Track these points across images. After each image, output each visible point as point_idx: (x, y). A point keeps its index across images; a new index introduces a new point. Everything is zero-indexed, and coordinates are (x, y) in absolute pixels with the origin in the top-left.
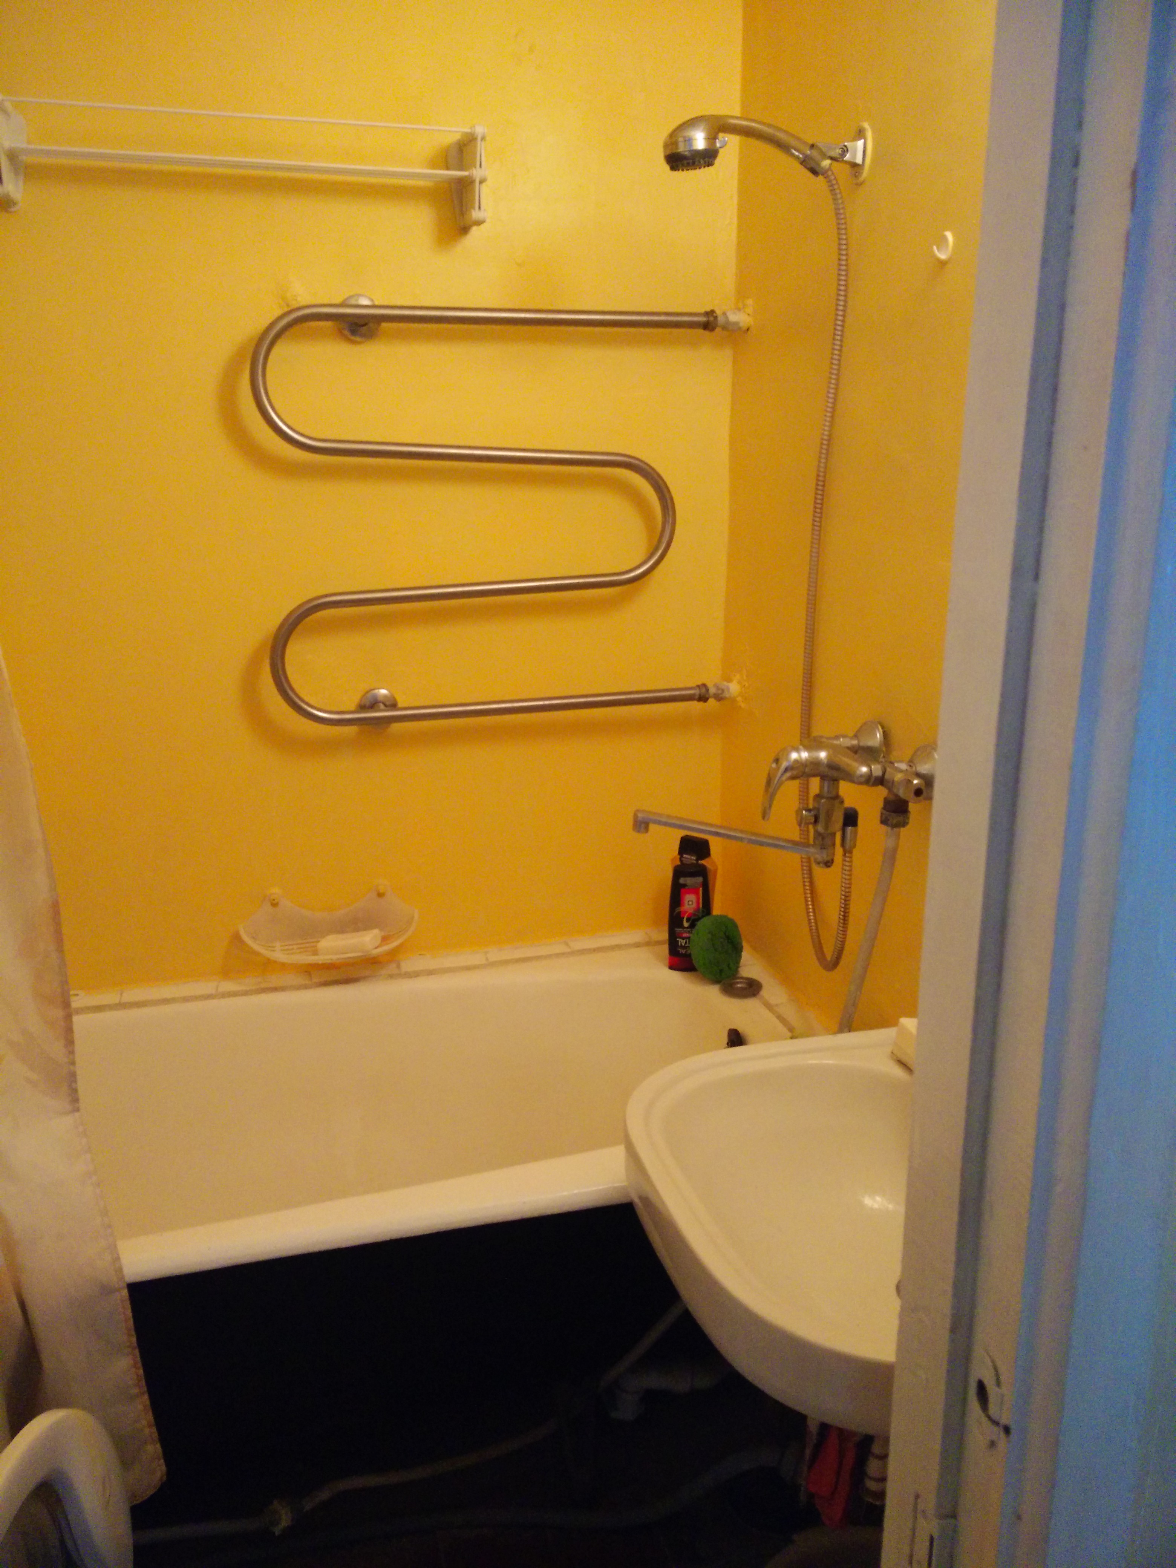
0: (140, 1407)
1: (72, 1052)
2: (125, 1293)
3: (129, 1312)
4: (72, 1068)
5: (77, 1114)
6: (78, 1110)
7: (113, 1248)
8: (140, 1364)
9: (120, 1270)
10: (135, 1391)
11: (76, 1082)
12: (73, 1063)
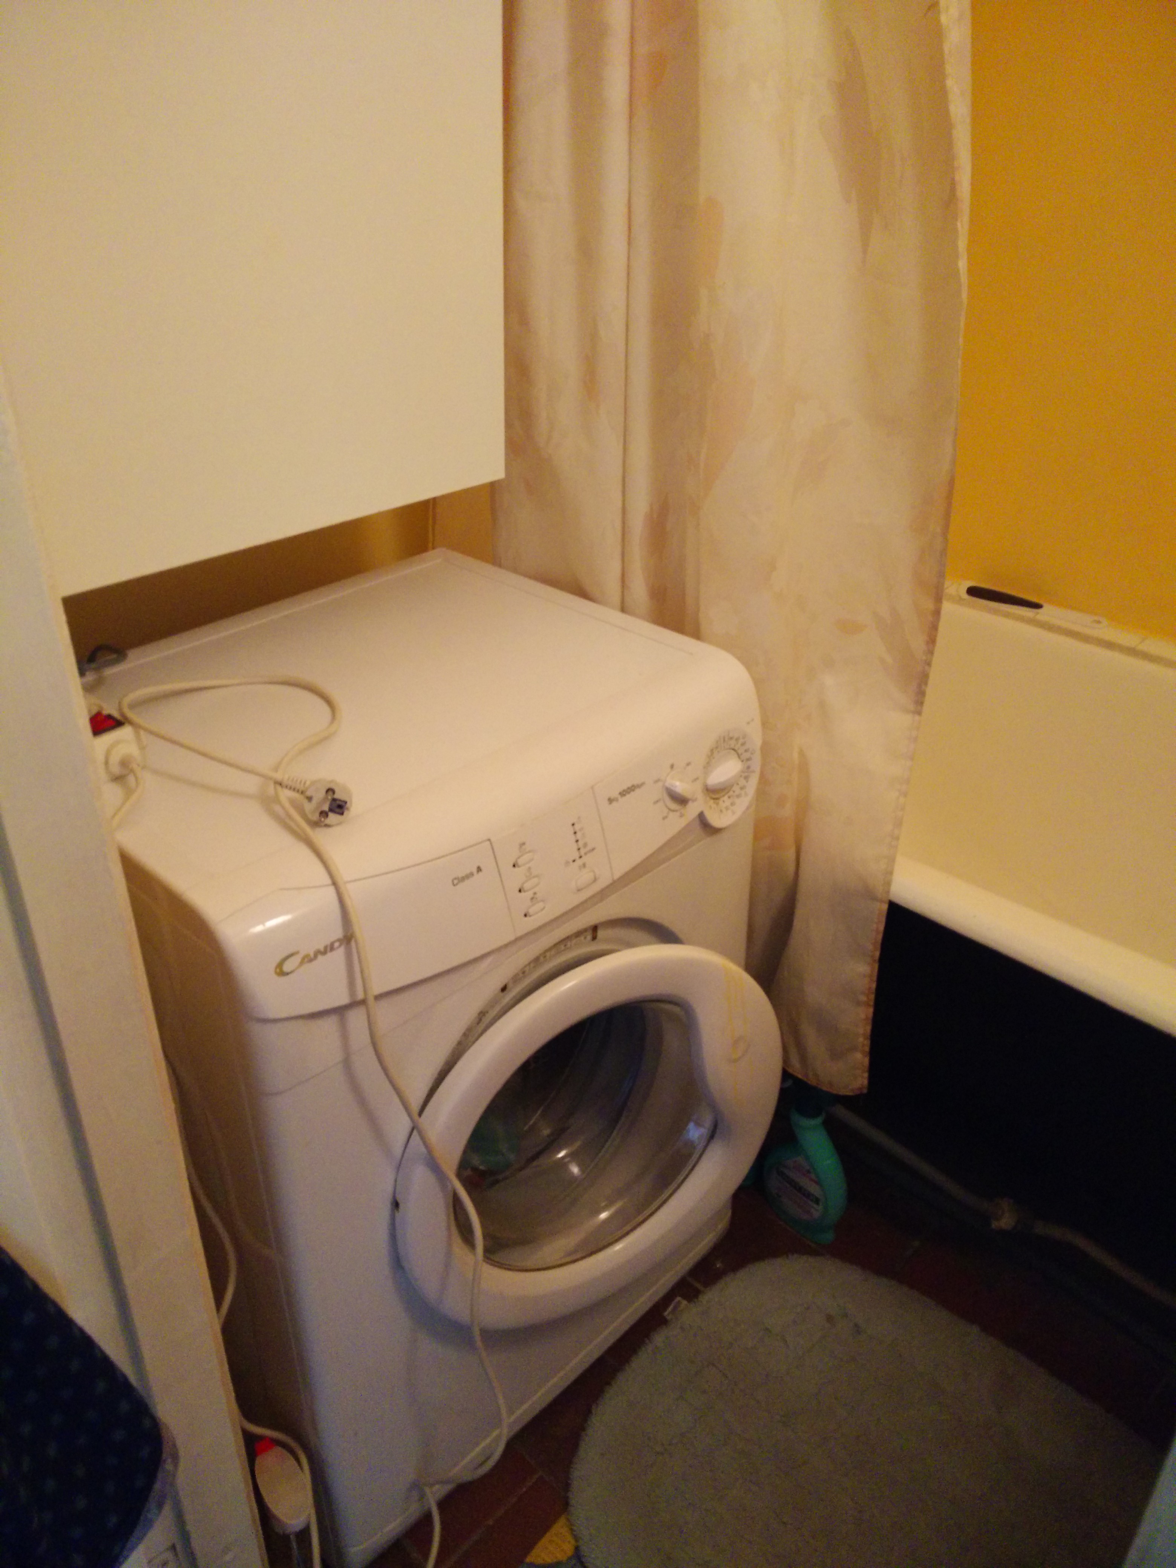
0: (863, 1016)
1: (931, 652)
2: (885, 907)
3: (882, 928)
4: (927, 667)
5: (917, 717)
6: (919, 713)
7: (892, 860)
8: (875, 978)
9: (888, 884)
10: (863, 998)
11: (926, 684)
12: (929, 664)
